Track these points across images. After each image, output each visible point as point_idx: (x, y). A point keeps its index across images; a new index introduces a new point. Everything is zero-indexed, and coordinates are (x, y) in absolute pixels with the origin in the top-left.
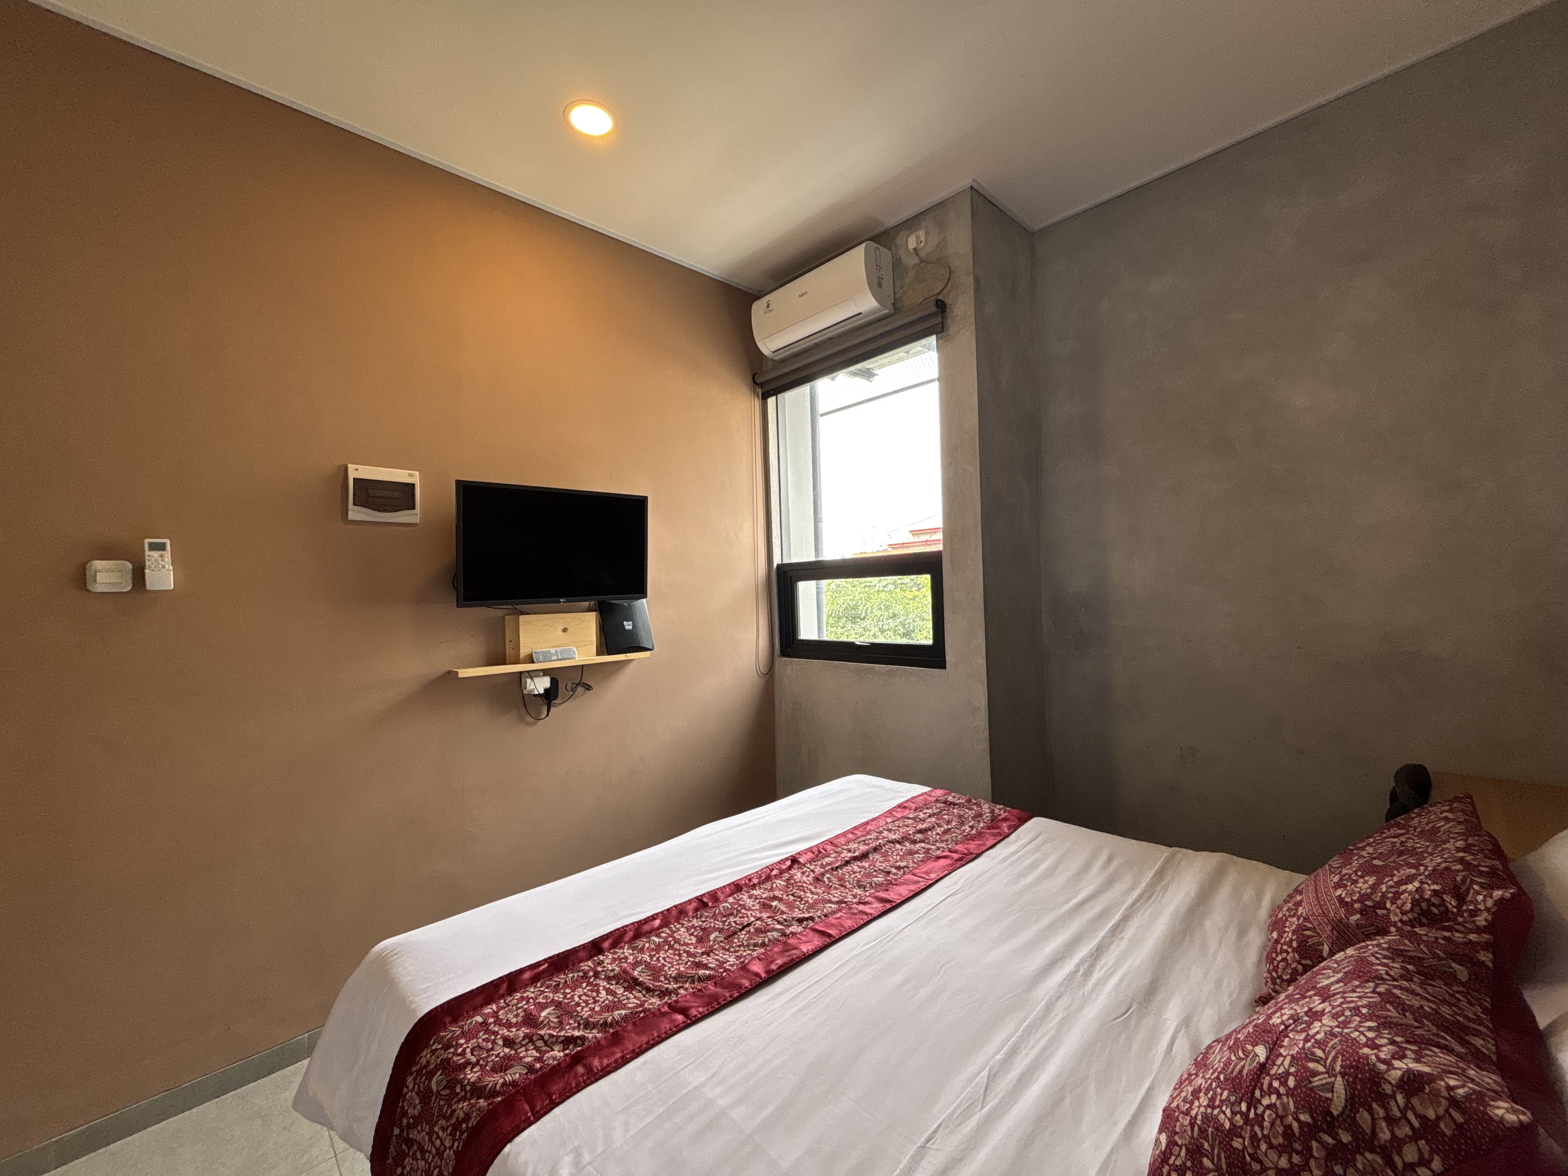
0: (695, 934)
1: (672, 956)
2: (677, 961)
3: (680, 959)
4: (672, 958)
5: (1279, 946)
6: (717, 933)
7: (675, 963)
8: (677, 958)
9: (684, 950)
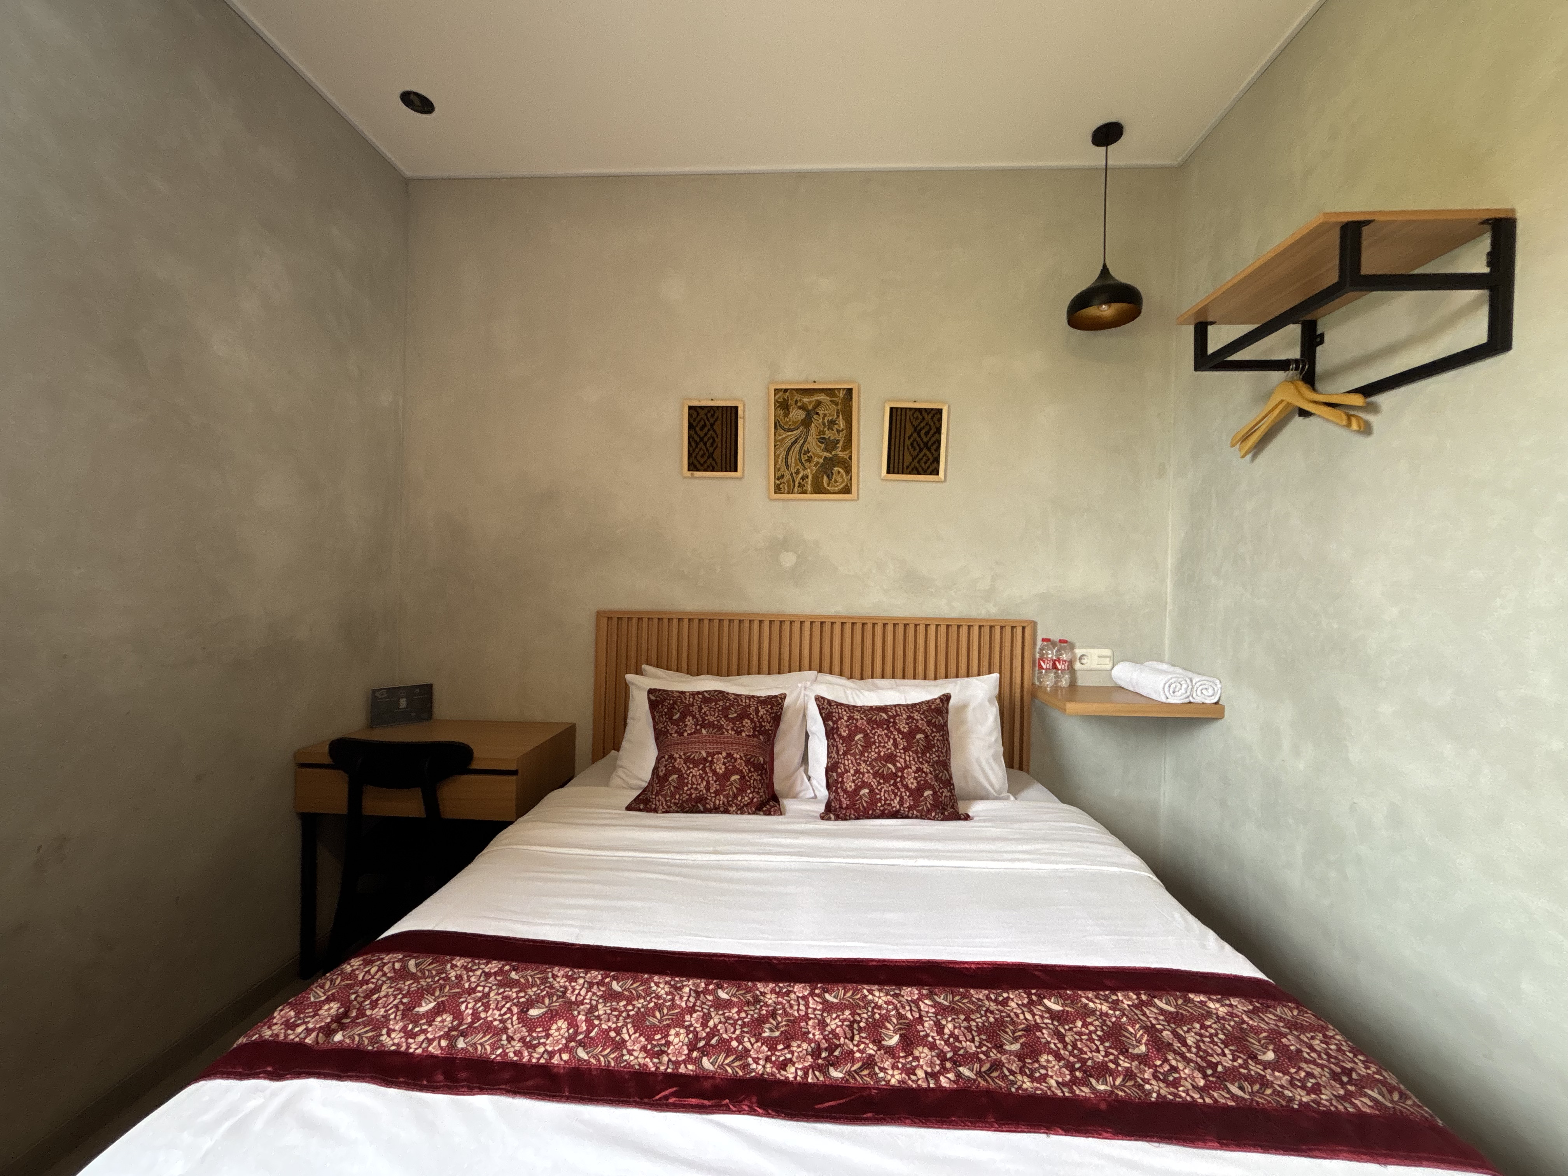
0: (1036, 1065)
1: (1085, 1049)
2: (1081, 1040)
3: (1076, 1040)
4: (1087, 1046)
5: (747, 778)
6: (1007, 1047)
7: (1084, 1037)
8: (1079, 1044)
9: (1065, 1048)
